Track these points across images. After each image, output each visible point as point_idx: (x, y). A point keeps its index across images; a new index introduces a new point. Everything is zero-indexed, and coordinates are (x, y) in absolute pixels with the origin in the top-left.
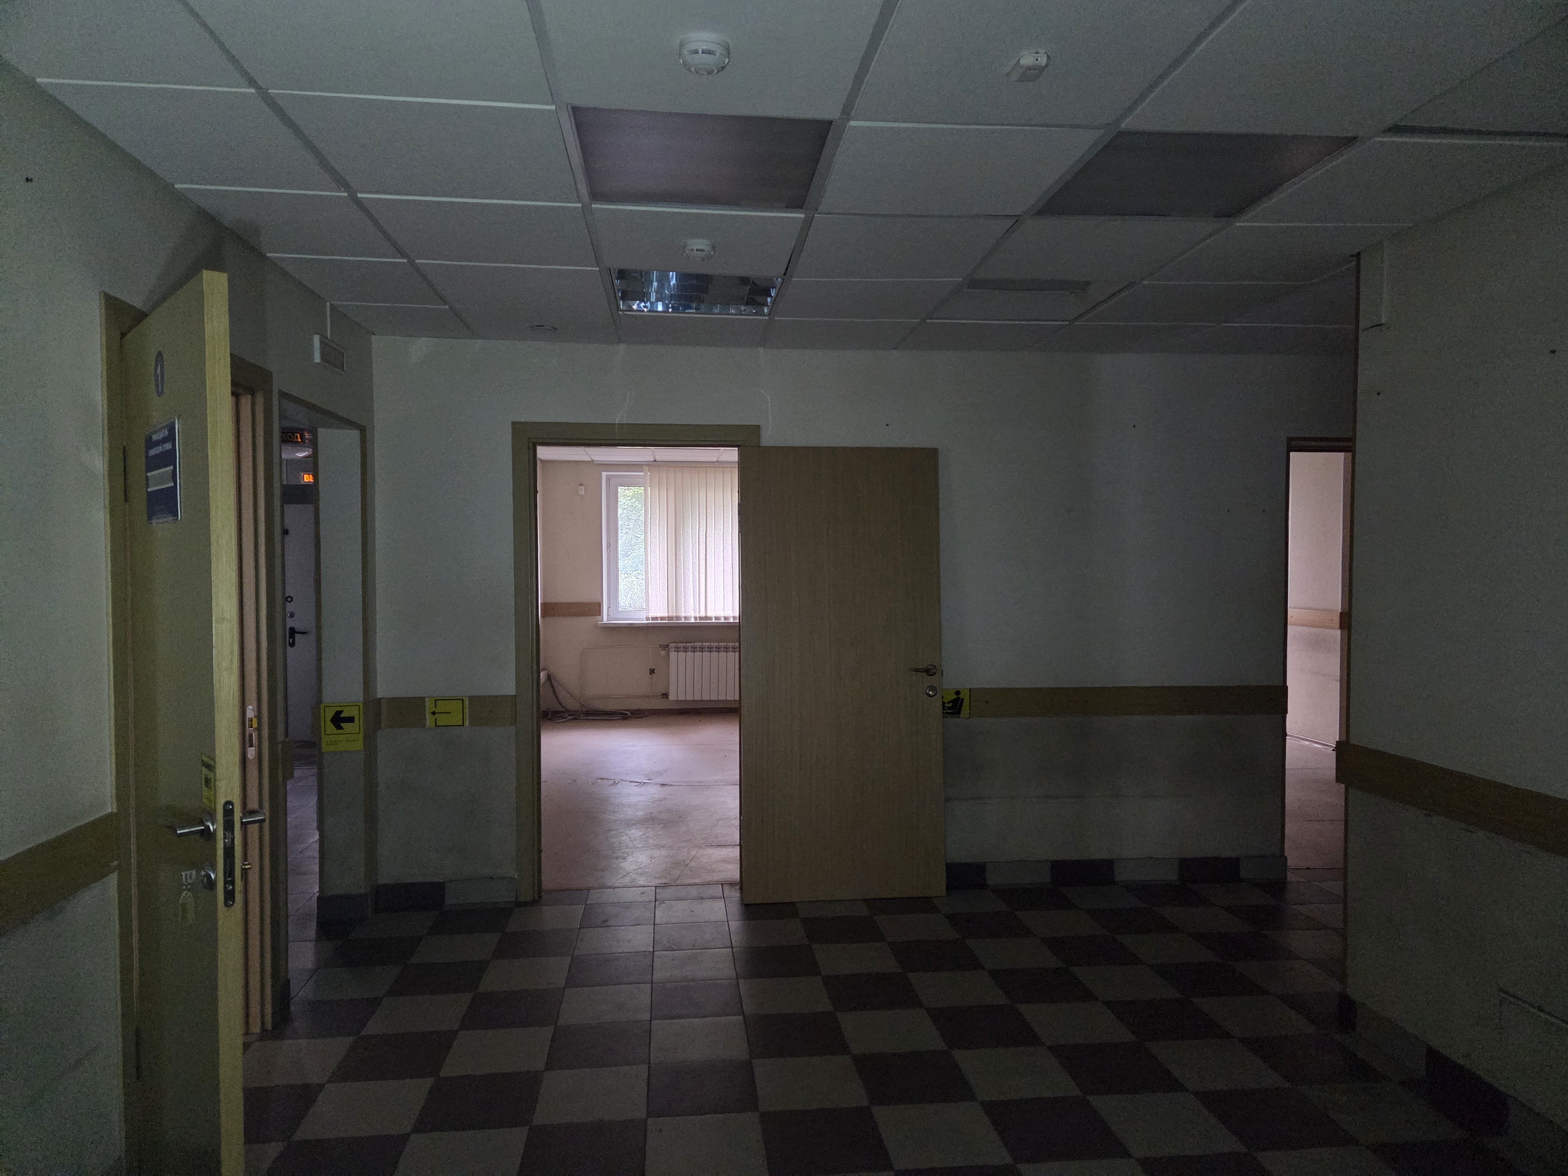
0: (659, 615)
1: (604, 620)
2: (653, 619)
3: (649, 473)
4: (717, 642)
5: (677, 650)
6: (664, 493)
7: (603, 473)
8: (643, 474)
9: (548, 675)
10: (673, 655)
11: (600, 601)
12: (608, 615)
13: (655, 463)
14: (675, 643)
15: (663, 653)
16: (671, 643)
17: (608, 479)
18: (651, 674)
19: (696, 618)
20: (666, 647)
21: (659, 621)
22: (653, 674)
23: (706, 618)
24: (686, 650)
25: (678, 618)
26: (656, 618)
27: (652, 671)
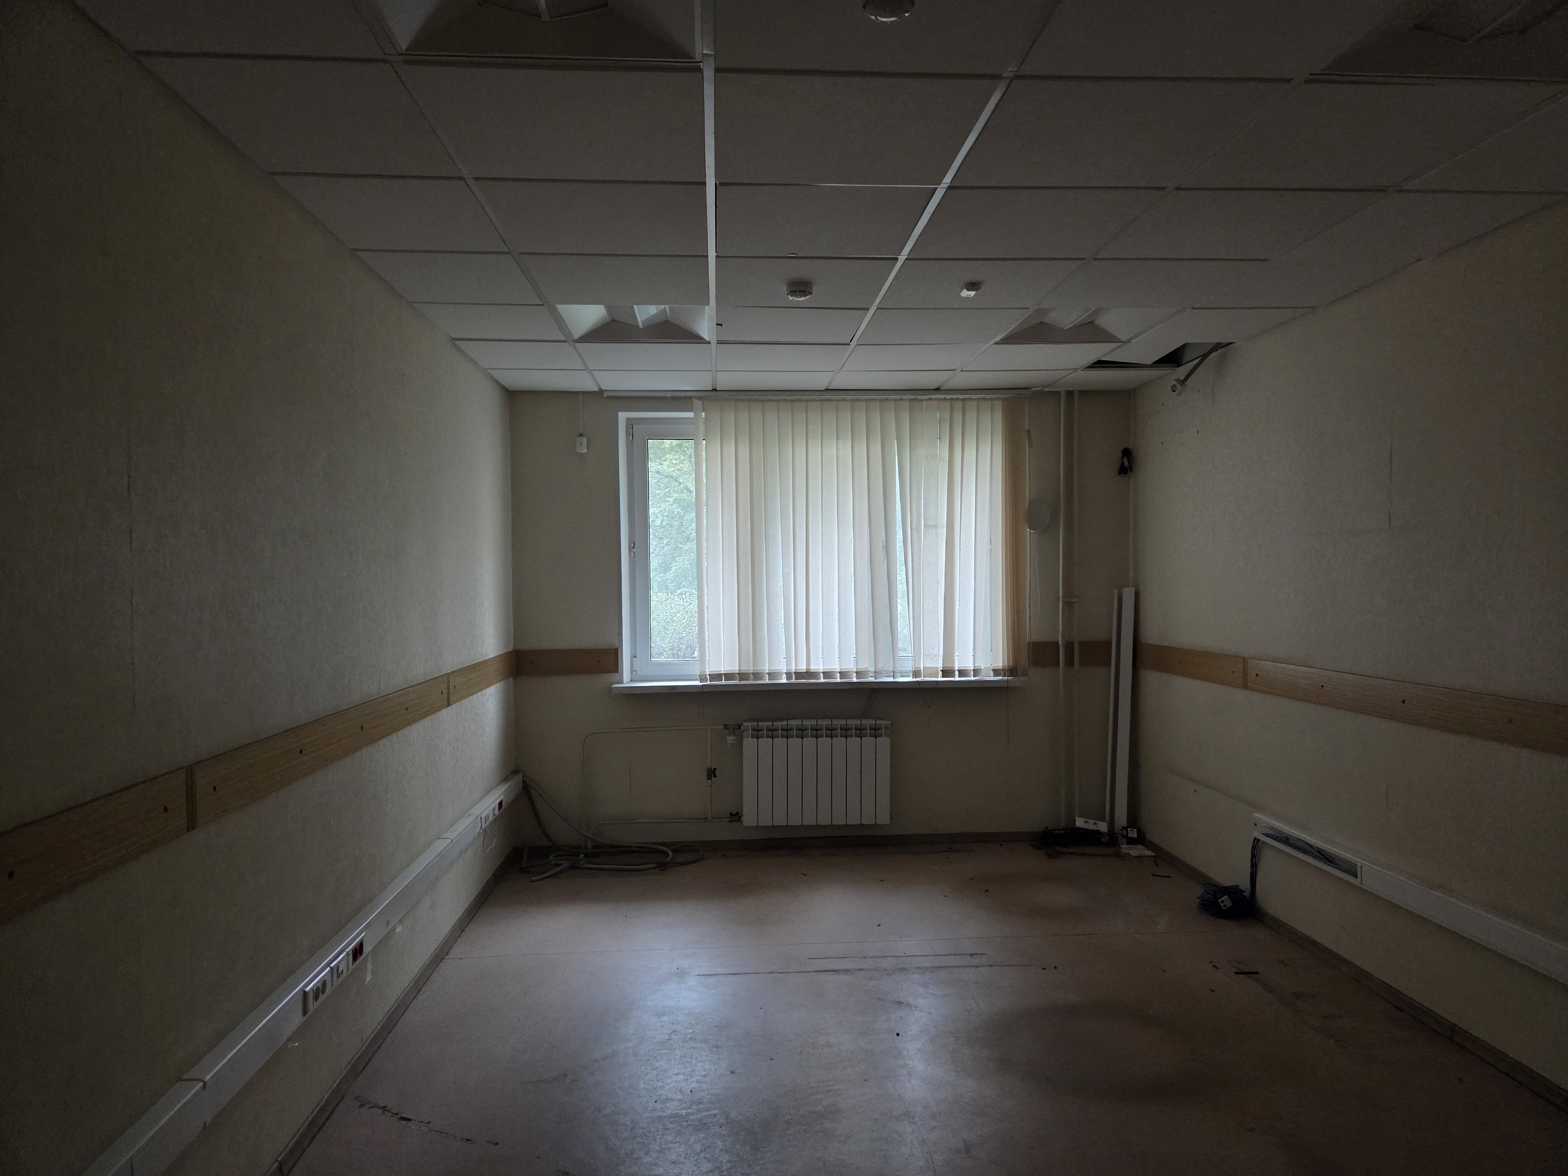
0: (723, 669)
1: (625, 680)
2: (713, 677)
3: (703, 414)
4: (827, 718)
5: (757, 734)
6: (730, 449)
7: (620, 413)
8: (691, 415)
9: (524, 782)
10: (749, 743)
11: (617, 645)
12: (632, 671)
13: (714, 393)
14: (752, 720)
15: (731, 739)
16: (746, 721)
17: (630, 424)
18: (709, 778)
19: (789, 675)
20: (736, 729)
21: (723, 682)
22: (713, 778)
23: (809, 674)
24: (772, 733)
25: (757, 675)
26: (718, 676)
27: (712, 773)
